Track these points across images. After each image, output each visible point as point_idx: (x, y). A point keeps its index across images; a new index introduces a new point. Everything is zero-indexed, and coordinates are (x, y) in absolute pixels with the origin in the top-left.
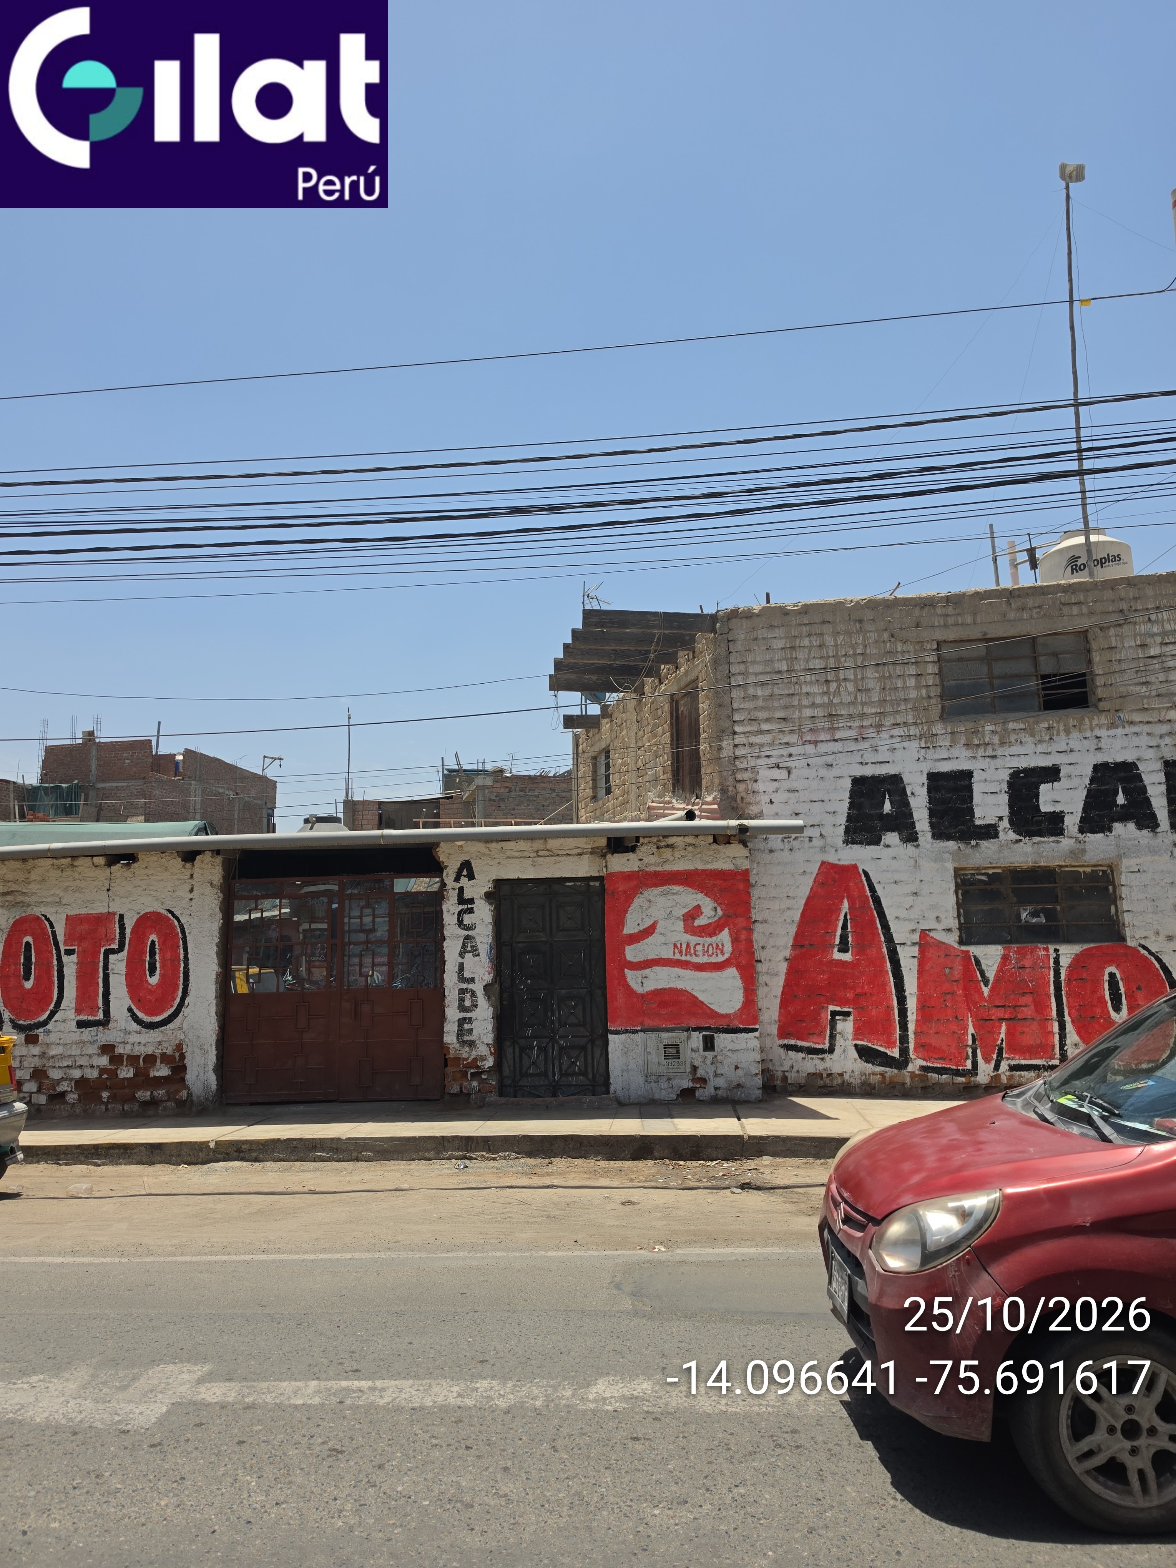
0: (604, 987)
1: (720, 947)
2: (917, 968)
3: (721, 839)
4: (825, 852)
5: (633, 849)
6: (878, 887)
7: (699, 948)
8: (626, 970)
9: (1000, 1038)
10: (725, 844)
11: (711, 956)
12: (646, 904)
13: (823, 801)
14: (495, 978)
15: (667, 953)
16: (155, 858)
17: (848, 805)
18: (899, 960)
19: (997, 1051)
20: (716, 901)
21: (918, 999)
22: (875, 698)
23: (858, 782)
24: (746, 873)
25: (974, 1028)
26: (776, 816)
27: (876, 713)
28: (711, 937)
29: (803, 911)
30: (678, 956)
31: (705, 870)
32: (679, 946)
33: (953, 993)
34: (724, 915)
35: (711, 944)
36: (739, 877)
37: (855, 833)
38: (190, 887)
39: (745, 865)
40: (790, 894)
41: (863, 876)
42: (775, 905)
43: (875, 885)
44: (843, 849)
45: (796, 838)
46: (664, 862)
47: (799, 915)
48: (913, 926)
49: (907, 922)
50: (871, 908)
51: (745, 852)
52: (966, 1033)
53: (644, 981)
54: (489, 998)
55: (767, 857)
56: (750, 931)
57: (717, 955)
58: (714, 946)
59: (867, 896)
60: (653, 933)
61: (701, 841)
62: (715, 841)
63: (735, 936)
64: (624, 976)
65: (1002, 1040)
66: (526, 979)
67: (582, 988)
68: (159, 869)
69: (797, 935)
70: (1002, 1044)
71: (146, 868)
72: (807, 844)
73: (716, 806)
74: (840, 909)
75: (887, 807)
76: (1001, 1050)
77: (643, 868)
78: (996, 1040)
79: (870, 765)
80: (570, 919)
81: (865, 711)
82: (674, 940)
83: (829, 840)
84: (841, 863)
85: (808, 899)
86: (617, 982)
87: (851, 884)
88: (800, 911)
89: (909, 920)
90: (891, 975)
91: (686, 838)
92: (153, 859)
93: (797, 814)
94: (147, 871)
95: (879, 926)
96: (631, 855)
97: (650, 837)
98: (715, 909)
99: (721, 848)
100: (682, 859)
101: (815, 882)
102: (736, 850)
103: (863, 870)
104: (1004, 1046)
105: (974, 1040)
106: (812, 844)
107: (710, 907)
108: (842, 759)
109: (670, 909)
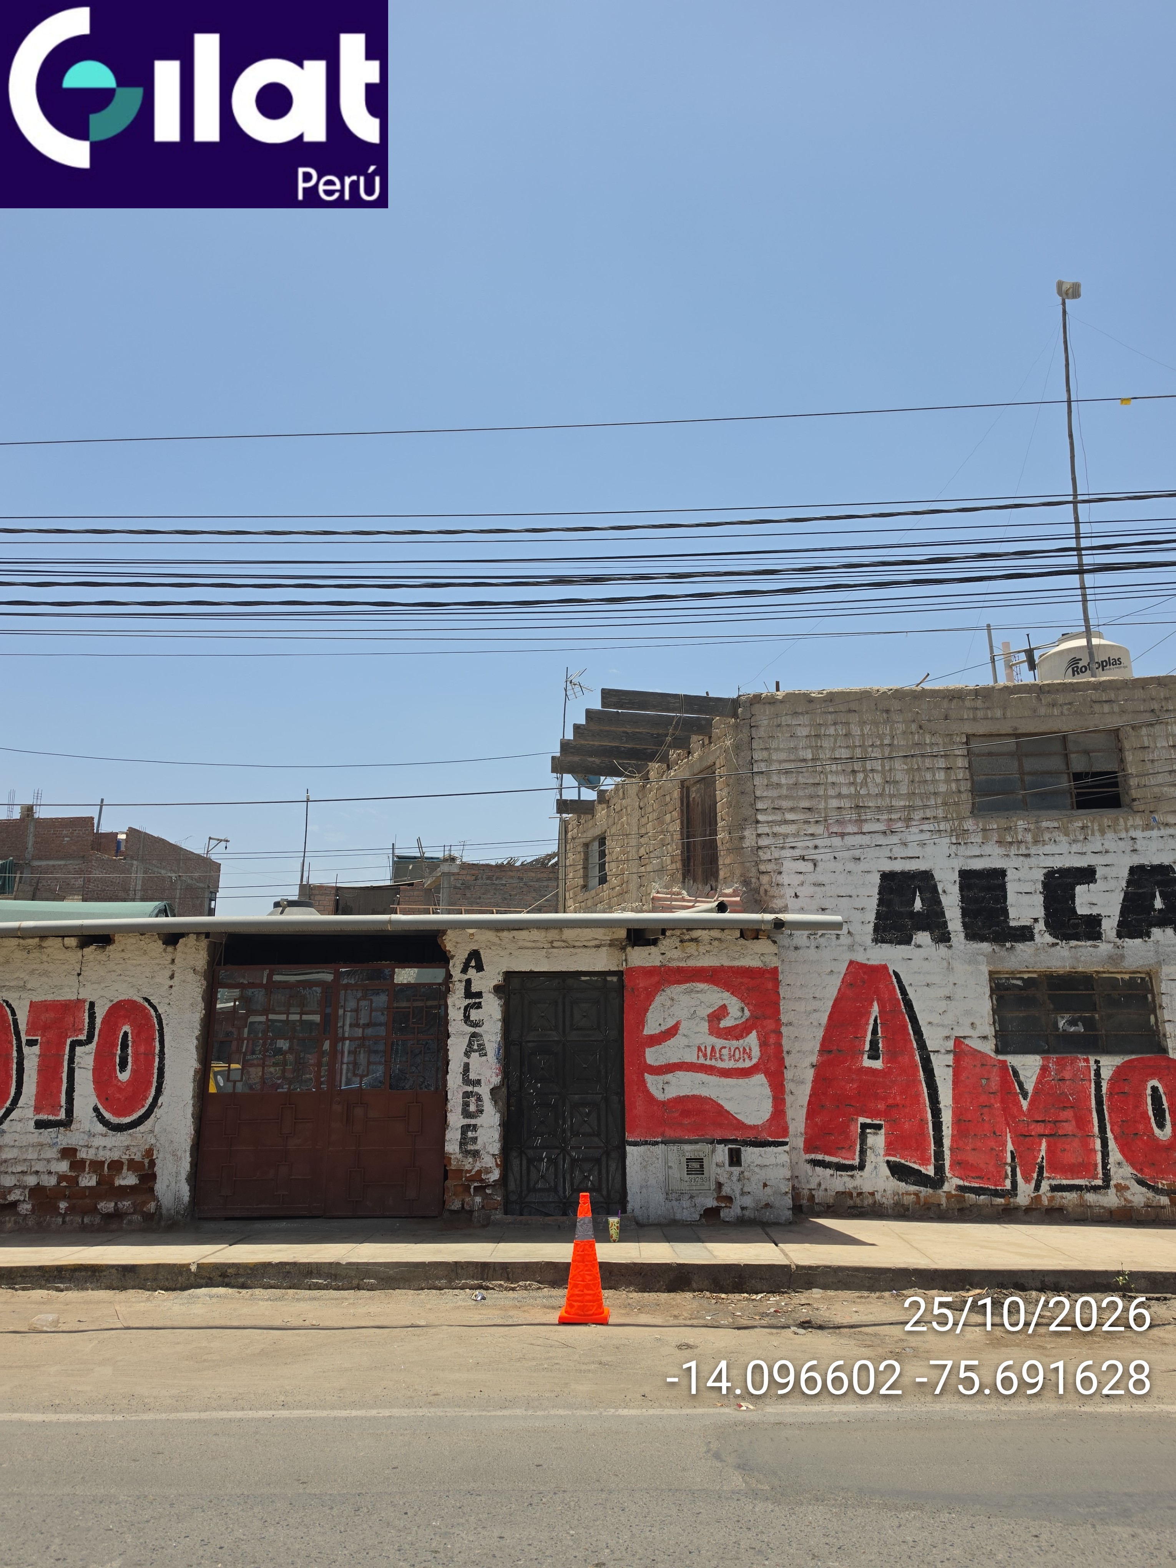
0: (621, 1093)
1: (748, 1051)
2: (951, 1077)
3: (749, 933)
4: (854, 951)
5: (654, 943)
6: (909, 990)
7: (725, 1052)
8: (646, 1074)
9: (1041, 1156)
10: (753, 939)
11: (738, 1061)
12: (669, 1003)
13: (850, 896)
14: (503, 1079)
15: (691, 1057)
16: (133, 941)
17: (877, 901)
18: (933, 1069)
19: (1037, 1170)
20: (743, 1001)
21: (953, 1112)
22: (904, 790)
23: (887, 877)
24: (775, 971)
25: (1013, 1144)
26: (802, 910)
27: (905, 806)
28: (738, 1040)
29: (830, 1013)
30: (702, 1061)
31: (731, 967)
32: (703, 1049)
33: (990, 1106)
34: (752, 1016)
35: (737, 1048)
36: (767, 976)
37: (884, 931)
38: (170, 973)
39: (773, 962)
40: (816, 995)
41: (894, 977)
42: (801, 1007)
43: (907, 988)
44: (872, 948)
45: (823, 935)
46: (688, 957)
47: (826, 1018)
48: (947, 1033)
49: (940, 1028)
50: (903, 1012)
51: (773, 949)
52: (1004, 1150)
53: (666, 1087)
54: (496, 1102)
55: (792, 955)
56: (779, 1034)
57: (744, 1060)
58: (741, 1050)
59: (898, 999)
60: (675, 1035)
61: (727, 935)
62: (742, 936)
63: (763, 1039)
64: (644, 1082)
65: (1043, 1158)
66: (536, 1082)
67: (597, 1094)
68: (137, 953)
69: (824, 1038)
70: (1042, 1162)
71: (123, 951)
72: (834, 942)
73: (738, 899)
74: (869, 1013)
75: (918, 905)
76: (1041, 1168)
77: (665, 963)
78: (1036, 1158)
79: (899, 860)
80: (585, 1016)
81: (894, 803)
82: (698, 1042)
83: (857, 938)
84: (870, 963)
85: (836, 1001)
86: (636, 1087)
87: (881, 986)
88: (828, 1014)
89: (943, 1026)
90: (923, 1083)
91: (712, 931)
92: (131, 941)
93: (823, 910)
94: (123, 955)
95: (911, 1032)
96: (653, 949)
97: (673, 929)
98: (742, 1010)
99: (748, 943)
100: (707, 955)
101: (842, 982)
102: (763, 946)
103: (894, 971)
104: (1044, 1164)
105: (1013, 1158)
106: (839, 942)
107: (737, 1007)
108: (871, 853)
109: (694, 1009)
